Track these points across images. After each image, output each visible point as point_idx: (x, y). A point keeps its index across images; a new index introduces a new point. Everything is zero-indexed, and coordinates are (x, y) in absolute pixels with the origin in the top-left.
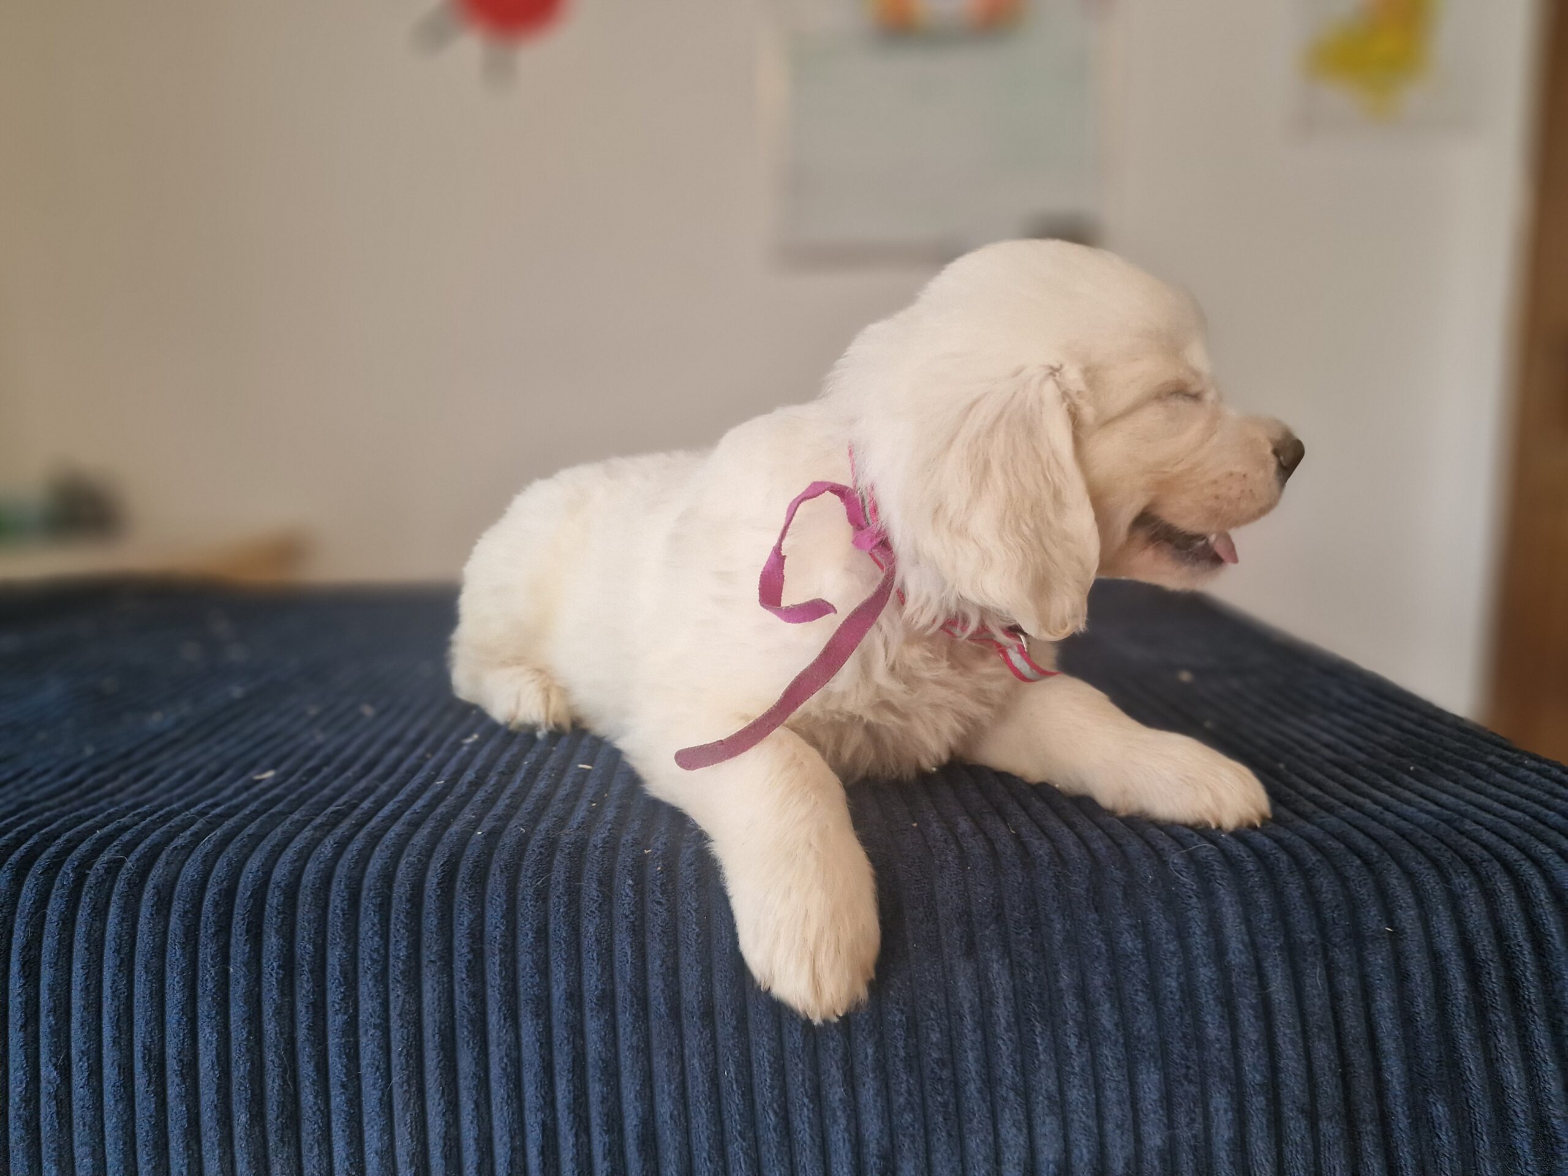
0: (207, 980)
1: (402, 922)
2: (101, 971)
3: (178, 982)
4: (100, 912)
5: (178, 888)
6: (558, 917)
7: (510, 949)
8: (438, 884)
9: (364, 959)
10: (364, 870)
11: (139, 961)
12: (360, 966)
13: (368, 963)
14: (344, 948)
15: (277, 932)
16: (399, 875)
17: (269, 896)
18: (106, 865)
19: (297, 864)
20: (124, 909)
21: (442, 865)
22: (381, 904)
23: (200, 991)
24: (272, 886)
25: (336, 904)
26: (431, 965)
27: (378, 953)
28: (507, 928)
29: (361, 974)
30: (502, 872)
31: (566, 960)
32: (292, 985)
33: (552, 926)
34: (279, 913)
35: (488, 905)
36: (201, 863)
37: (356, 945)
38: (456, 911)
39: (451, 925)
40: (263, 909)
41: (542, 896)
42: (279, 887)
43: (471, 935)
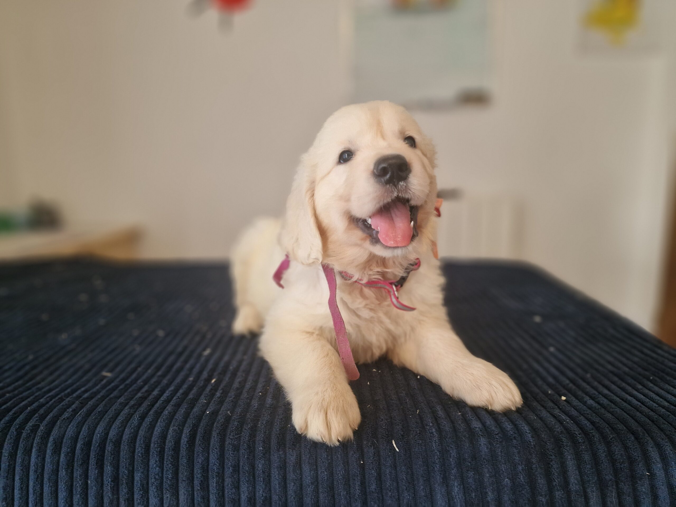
0: (77, 487)
1: (170, 460)
2: (28, 481)
3: (64, 488)
4: (28, 452)
5: (64, 440)
6: (244, 460)
7: (221, 476)
8: (187, 442)
9: (152, 478)
10: (152, 433)
11: (46, 476)
12: (150, 481)
13: (153, 480)
14: (142, 472)
15: (111, 464)
16: (169, 436)
17: (107, 446)
18: (31, 428)
19: (120, 429)
20: (39, 450)
21: (189, 432)
22: (160, 451)
23: (74, 492)
24: (108, 441)
25: (139, 451)
26: (184, 482)
27: (159, 476)
28: (220, 465)
29: (150, 485)
30: (218, 435)
31: (248, 481)
32: (118, 490)
33: (241, 464)
34: (112, 455)
35: (211, 452)
36: (76, 428)
37: (148, 471)
38: (195, 455)
39: (193, 462)
40: (104, 452)
41: (236, 448)
42: (112, 441)
43: (203, 468)
